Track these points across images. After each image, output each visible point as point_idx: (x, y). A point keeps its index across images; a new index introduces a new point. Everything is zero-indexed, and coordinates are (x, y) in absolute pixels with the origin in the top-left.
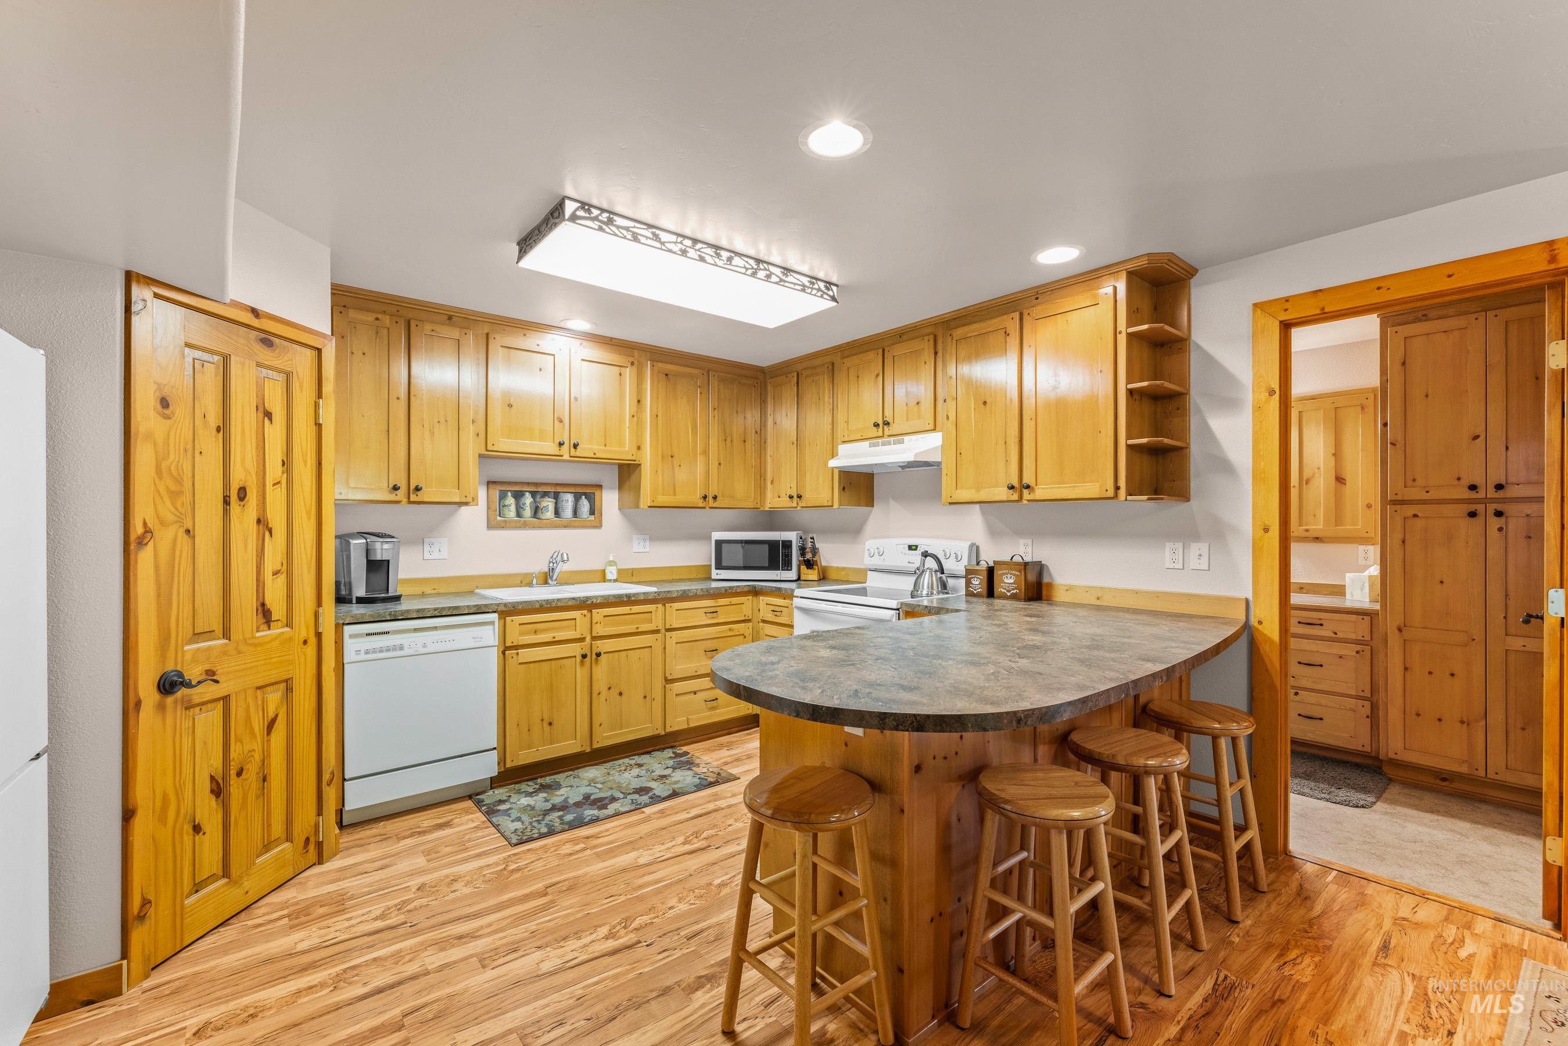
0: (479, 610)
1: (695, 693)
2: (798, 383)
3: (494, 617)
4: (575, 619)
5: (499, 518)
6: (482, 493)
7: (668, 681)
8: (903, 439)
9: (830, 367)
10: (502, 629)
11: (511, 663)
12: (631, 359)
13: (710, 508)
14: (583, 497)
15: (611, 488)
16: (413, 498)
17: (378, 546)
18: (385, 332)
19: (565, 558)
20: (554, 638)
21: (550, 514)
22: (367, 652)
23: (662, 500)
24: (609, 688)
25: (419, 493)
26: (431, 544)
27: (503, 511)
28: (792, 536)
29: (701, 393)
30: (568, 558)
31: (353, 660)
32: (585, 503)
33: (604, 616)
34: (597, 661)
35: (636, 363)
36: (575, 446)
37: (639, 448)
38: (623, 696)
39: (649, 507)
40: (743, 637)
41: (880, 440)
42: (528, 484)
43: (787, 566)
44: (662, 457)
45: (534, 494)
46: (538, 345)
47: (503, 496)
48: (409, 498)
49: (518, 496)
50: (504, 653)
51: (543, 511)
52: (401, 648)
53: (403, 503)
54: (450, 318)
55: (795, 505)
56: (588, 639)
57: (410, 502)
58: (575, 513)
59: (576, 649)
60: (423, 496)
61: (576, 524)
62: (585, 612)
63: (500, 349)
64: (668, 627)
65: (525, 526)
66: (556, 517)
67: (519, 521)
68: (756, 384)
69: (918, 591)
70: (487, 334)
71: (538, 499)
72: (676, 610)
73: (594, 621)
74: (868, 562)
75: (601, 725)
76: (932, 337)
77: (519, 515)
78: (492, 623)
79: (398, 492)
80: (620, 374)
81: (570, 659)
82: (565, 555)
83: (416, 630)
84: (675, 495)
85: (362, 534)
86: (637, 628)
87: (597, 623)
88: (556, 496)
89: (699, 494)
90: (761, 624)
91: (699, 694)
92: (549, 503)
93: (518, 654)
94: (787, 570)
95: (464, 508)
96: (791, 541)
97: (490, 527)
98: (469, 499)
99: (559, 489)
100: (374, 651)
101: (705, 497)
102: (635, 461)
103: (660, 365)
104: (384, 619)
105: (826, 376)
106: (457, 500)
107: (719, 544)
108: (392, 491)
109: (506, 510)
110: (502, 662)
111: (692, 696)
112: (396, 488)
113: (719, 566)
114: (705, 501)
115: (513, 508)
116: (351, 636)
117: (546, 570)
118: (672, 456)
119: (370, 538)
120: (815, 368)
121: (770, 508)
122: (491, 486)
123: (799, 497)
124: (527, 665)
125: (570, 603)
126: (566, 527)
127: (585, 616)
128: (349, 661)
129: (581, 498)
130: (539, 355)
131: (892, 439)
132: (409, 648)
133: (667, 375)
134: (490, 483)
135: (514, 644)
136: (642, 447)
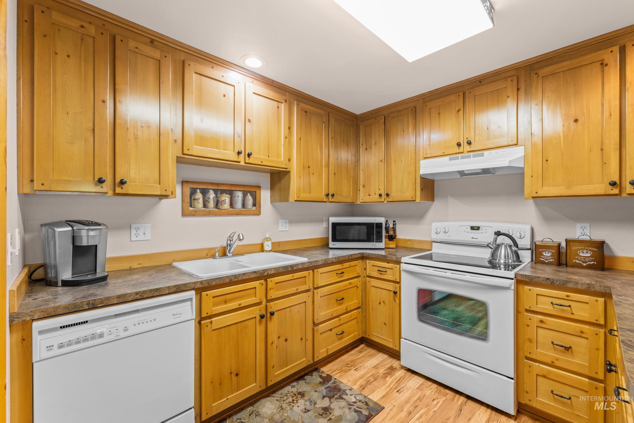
0: (179, 289)
1: (331, 330)
2: (384, 123)
3: (192, 294)
4: (255, 288)
5: (191, 209)
6: (178, 190)
7: (315, 324)
8: (483, 153)
9: (414, 109)
10: (198, 302)
11: (205, 330)
12: (285, 98)
13: (330, 202)
14: (249, 194)
15: (266, 189)
16: (118, 190)
17: (84, 233)
18: (91, 40)
19: (242, 238)
20: (240, 305)
21: (227, 206)
22: (61, 346)
23: (304, 196)
24: (279, 337)
25: (124, 186)
26: (137, 229)
27: (194, 203)
28: (382, 220)
29: (325, 127)
30: (243, 238)
31: (43, 357)
32: (250, 198)
33: (276, 283)
34: (271, 318)
35: (288, 100)
36: (249, 155)
37: (289, 160)
38: (287, 342)
39: (295, 201)
40: (356, 287)
41: (460, 155)
42: (212, 184)
43: (379, 239)
44: (303, 167)
45: (216, 191)
46: (223, 76)
47: (193, 192)
48: (114, 190)
49: (204, 192)
50: (200, 323)
51: (222, 203)
52: (101, 336)
53: (108, 195)
54: (152, 41)
55: (383, 200)
56: (264, 302)
57: (116, 194)
58: (244, 205)
59: (256, 311)
60: (126, 189)
61: (244, 213)
62: (262, 281)
63: (194, 74)
64: (315, 286)
65: (210, 214)
66: (231, 208)
67: (206, 210)
68: (353, 125)
69: (496, 260)
70: (183, 62)
71: (218, 195)
72: (321, 273)
73: (269, 288)
74: (434, 237)
75: (273, 367)
76: (515, 78)
77: (205, 206)
78: (191, 299)
79: (103, 185)
80: (278, 107)
81: (251, 320)
82: (241, 235)
83: (116, 316)
84: (310, 193)
85: (69, 223)
86: (297, 289)
87: (271, 289)
88: (231, 193)
89: (324, 193)
90: (368, 279)
91: (333, 331)
92: (226, 198)
93: (211, 322)
94: (379, 242)
95: (164, 201)
96: (381, 224)
97: (184, 214)
98: (169, 193)
99: (233, 188)
100: (70, 344)
101: (327, 195)
102: (286, 169)
103: (302, 104)
104: (81, 309)
105: (410, 116)
106: (158, 193)
107: (335, 225)
108: (98, 183)
109: (196, 203)
110: (198, 330)
111: (330, 332)
112: (101, 181)
113: (335, 239)
114: (327, 197)
115: (201, 201)
116: (41, 332)
117: (225, 245)
118: (309, 167)
119: (75, 226)
120: (400, 111)
121: (361, 202)
122: (185, 184)
123: (388, 195)
124: (219, 330)
125: (252, 276)
126: (237, 214)
127: (262, 284)
128: (38, 359)
129: (247, 194)
130: (223, 84)
131: (472, 154)
132: (109, 335)
133: (306, 112)
134: (184, 183)
135: (208, 315)
136: (291, 160)
